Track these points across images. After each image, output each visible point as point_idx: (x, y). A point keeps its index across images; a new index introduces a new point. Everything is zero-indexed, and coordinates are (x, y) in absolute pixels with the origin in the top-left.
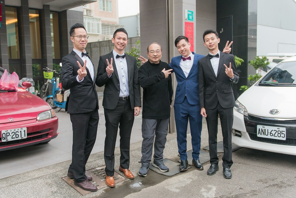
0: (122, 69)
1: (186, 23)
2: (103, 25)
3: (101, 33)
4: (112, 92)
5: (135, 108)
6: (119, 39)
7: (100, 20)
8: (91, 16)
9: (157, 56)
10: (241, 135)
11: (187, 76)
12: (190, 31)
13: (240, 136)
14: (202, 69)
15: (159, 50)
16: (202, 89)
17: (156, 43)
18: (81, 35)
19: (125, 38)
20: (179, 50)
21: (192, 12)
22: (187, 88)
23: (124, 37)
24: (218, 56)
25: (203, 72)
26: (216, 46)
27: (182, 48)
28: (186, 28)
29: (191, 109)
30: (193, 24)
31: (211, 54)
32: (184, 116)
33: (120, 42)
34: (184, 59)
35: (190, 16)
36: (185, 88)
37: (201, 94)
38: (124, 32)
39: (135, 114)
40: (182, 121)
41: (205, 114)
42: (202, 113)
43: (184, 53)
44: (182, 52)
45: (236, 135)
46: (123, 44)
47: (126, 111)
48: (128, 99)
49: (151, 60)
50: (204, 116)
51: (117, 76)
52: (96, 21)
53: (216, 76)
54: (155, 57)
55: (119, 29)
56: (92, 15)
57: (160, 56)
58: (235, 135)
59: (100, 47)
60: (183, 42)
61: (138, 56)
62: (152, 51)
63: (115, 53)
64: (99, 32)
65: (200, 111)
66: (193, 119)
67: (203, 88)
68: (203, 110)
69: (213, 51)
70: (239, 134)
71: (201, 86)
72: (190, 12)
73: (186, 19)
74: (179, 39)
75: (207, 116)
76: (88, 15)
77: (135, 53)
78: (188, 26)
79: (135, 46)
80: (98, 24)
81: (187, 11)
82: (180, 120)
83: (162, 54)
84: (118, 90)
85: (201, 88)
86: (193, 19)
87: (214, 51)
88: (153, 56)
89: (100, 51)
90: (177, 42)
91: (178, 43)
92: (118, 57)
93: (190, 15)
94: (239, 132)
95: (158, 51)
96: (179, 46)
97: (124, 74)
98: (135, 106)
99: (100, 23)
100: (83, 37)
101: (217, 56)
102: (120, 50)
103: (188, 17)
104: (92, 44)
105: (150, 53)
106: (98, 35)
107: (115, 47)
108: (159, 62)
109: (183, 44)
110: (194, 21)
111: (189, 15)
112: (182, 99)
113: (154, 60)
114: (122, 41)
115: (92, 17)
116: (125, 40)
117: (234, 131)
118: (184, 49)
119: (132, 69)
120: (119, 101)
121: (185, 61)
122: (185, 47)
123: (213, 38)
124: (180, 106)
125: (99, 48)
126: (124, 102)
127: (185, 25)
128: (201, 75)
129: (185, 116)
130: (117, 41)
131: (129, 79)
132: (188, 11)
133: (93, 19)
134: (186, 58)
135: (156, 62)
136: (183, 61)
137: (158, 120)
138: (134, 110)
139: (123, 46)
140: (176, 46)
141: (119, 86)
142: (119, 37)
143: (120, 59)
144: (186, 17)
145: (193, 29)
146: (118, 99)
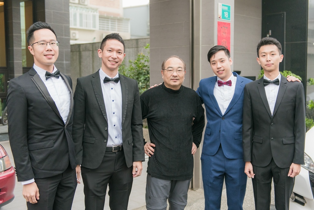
0: (113, 101)
1: (219, 24)
2: (102, 17)
3: (97, 28)
4: (94, 139)
5: (135, 164)
6: (110, 51)
7: (96, 10)
8: (84, 5)
9: (178, 77)
10: (304, 202)
11: (223, 112)
12: (225, 35)
13: (303, 204)
14: (250, 100)
15: (182, 68)
16: (249, 133)
17: (177, 56)
18: (44, 41)
19: (120, 50)
20: (214, 67)
21: (229, 7)
22: (223, 132)
23: (119, 48)
24: (278, 83)
25: (252, 105)
26: (275, 66)
27: (219, 65)
28: (219, 31)
29: (230, 164)
30: (229, 24)
31: (266, 77)
32: (217, 175)
33: (112, 57)
34: (220, 84)
35: (225, 13)
36: (220, 131)
37: (247, 140)
38: (119, 40)
39: (134, 173)
40: (214, 183)
41: (252, 172)
42: (246, 171)
43: (221, 74)
44: (218, 72)
45: (296, 201)
46: (117, 60)
47: (118, 169)
48: (120, 149)
49: (167, 83)
50: (251, 176)
51: (104, 115)
52: (91, 12)
53: (272, 115)
54: (175, 78)
55: (110, 35)
56: (86, 3)
57: (182, 77)
58: (294, 200)
59: (93, 51)
60: (220, 55)
61: (146, 66)
62: (170, 69)
63: (103, 75)
64: (94, 27)
65: (243, 168)
66: (233, 179)
67: (250, 130)
68: (249, 167)
69: (270, 74)
70: (301, 200)
71: (247, 127)
72: (225, 7)
73: (219, 18)
74: (216, 49)
75: (255, 176)
76: (81, 3)
77: (142, 61)
78: (223, 28)
79: (144, 52)
80: (94, 17)
81: (221, 5)
82: (212, 182)
83: (185, 74)
84: (105, 136)
85: (248, 131)
86: (229, 17)
87: (272, 72)
88: (172, 78)
89: (93, 56)
90: (211, 54)
91: (213, 56)
92: (107, 80)
93: (226, 11)
94: (302, 197)
95: (180, 69)
96: (214, 61)
97: (115, 110)
98: (133, 161)
99: (97, 14)
100: (48, 44)
101: (276, 82)
102: (111, 70)
103: (223, 14)
104: (81, 46)
105: (166, 72)
106: (94, 31)
107: (103, 65)
108: (178, 88)
109: (221, 59)
110: (231, 21)
111: (223, 11)
112: (215, 149)
113: (172, 83)
114: (115, 55)
115: (86, 5)
116: (119, 53)
117: (293, 195)
118: (221, 67)
119: (129, 102)
120: (105, 153)
121: (222, 87)
122: (224, 64)
123: (273, 53)
124: (213, 159)
125: (91, 52)
126: (115, 155)
127: (218, 26)
128: (247, 110)
129: (220, 176)
130: (107, 54)
131: (124, 119)
132: (223, 5)
133: (87, 8)
134: (223, 81)
135: (175, 86)
136: (219, 86)
137: (172, 181)
138: (132, 167)
139: (117, 62)
140: (209, 60)
141: (107, 130)
142: (111, 48)
143: (111, 84)
144: (220, 13)
145: (229, 33)
146: (105, 150)
